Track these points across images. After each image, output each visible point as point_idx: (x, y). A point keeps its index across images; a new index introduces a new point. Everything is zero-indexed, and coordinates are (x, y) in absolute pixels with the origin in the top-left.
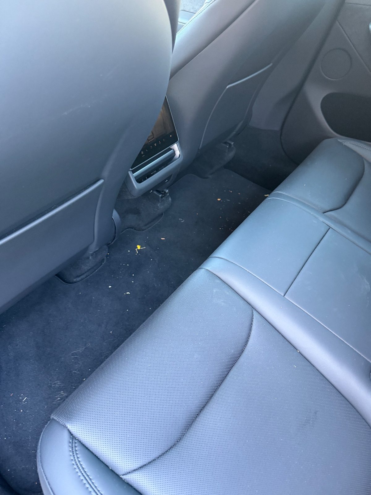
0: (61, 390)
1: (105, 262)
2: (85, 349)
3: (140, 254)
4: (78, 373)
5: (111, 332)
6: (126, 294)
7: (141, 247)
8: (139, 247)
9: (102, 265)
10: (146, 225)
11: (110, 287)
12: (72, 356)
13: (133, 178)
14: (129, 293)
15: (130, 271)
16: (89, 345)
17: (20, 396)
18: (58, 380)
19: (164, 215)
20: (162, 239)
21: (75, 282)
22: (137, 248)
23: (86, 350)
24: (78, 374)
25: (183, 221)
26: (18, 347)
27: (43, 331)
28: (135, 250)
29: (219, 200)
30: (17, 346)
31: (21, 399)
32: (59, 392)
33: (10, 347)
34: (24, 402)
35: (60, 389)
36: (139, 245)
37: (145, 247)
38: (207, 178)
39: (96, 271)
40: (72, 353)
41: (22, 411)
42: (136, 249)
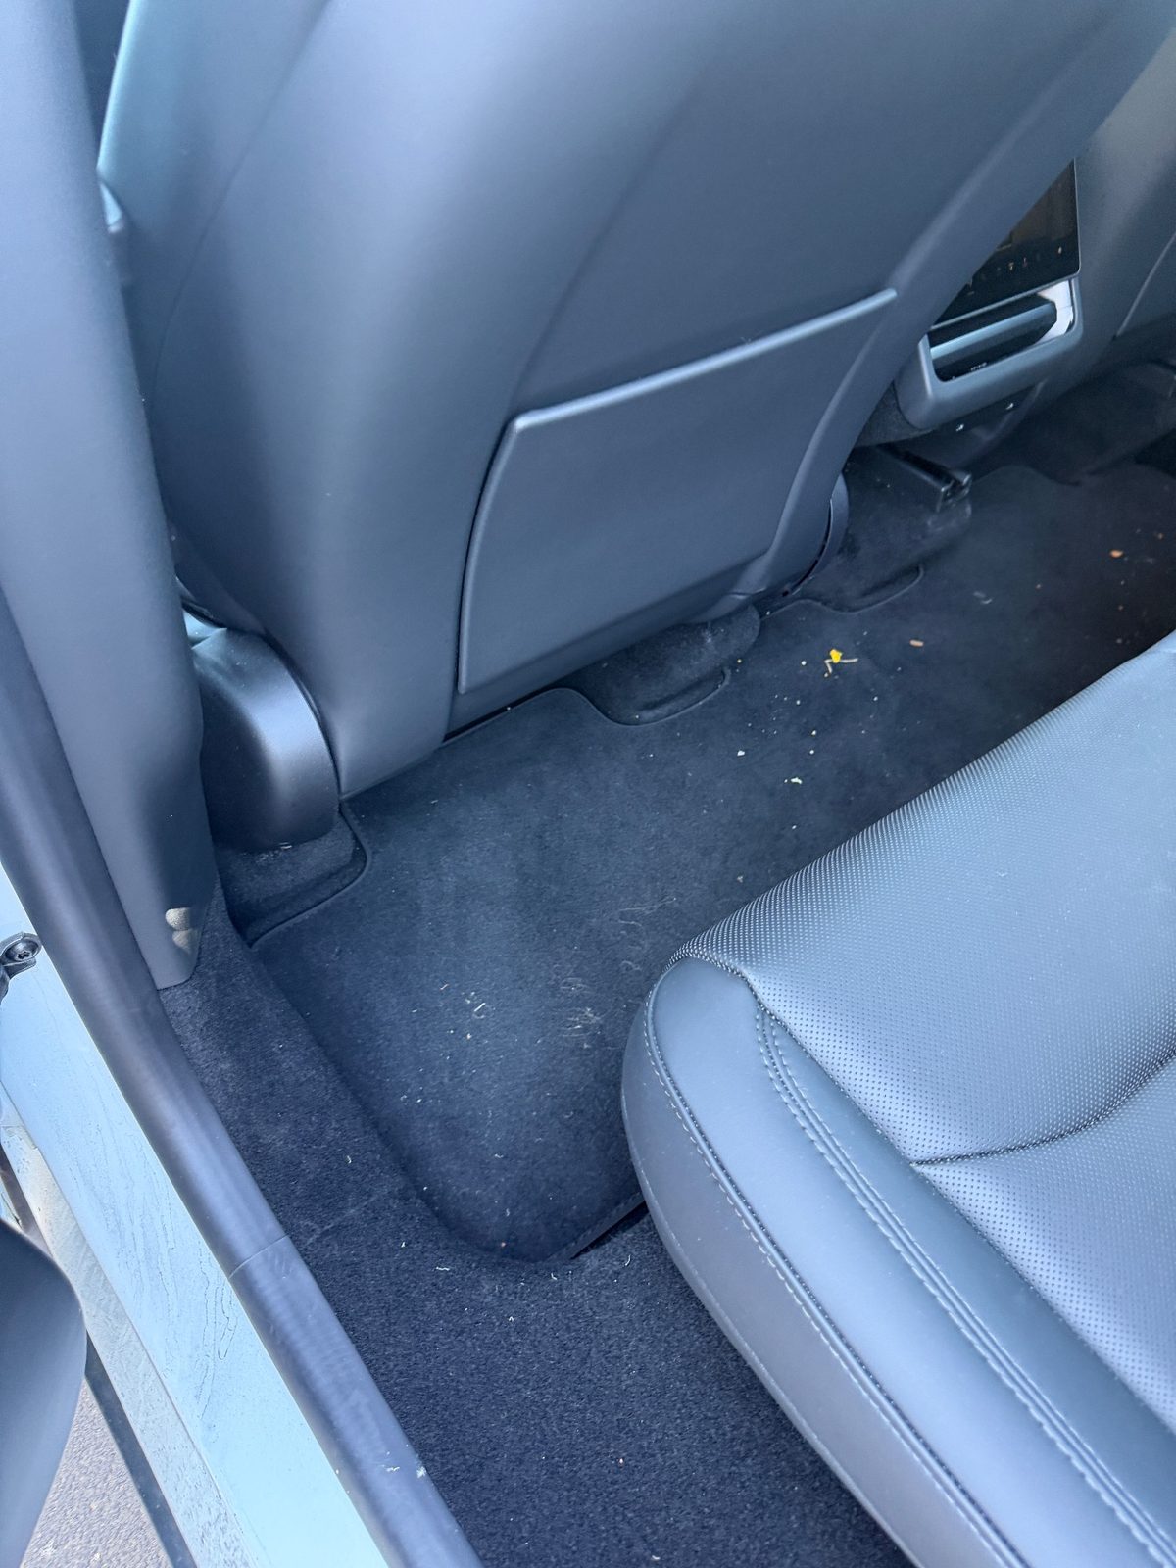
0: (584, 1006)
1: (726, 683)
2: (660, 908)
3: (836, 677)
4: (638, 969)
5: (740, 879)
6: (789, 781)
7: (842, 657)
8: (836, 656)
9: (718, 691)
10: (865, 594)
11: (741, 753)
12: (622, 920)
13: (927, 361)
14: (800, 782)
15: (804, 721)
16: (673, 900)
17: (467, 996)
18: (578, 976)
19: (925, 575)
20: (914, 643)
21: (637, 723)
22: (830, 657)
23: (661, 911)
24: (638, 971)
25: (987, 602)
26: (466, 864)
27: (540, 837)
28: (825, 665)
29: (1116, 554)
30: (466, 860)
31: (470, 1005)
32: (579, 1009)
33: (447, 860)
34: (479, 1014)
35: (581, 1002)
36: (838, 649)
37: (855, 660)
38: (1077, 484)
39: (700, 703)
40: (622, 913)
41: (469, 1036)
42: (827, 661)
